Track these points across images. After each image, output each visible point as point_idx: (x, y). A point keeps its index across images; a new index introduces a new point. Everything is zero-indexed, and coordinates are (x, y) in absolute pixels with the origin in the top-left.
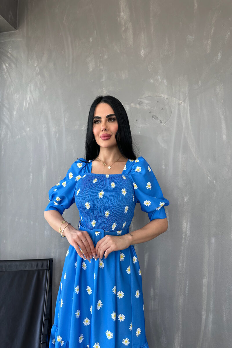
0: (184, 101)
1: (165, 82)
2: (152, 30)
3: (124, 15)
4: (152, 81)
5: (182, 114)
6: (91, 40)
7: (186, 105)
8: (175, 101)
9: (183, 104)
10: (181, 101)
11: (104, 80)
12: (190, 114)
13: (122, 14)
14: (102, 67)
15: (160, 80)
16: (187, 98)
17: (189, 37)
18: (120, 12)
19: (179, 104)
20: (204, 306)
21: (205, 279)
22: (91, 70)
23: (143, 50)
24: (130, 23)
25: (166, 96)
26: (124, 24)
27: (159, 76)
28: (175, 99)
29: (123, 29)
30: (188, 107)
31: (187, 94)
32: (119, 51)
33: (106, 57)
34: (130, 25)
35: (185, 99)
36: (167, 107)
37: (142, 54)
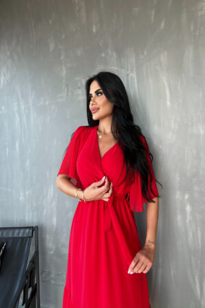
0: (132, 71)
1: (115, 54)
2: (102, 7)
4: (103, 55)
6: (51, 22)
7: (133, 75)
9: (130, 75)
10: (129, 72)
11: (62, 57)
12: (137, 83)
14: (60, 47)
15: (110, 53)
16: (135, 69)
17: (135, 9)
19: (128, 75)
22: (51, 50)
23: (94, 27)
24: (83, 2)
25: (115, 68)
26: (77, 3)
27: (109, 50)
28: (123, 70)
29: (77, 8)
30: (136, 77)
31: (134, 64)
32: (74, 30)
33: (63, 36)
34: (83, 4)
37: (94, 30)
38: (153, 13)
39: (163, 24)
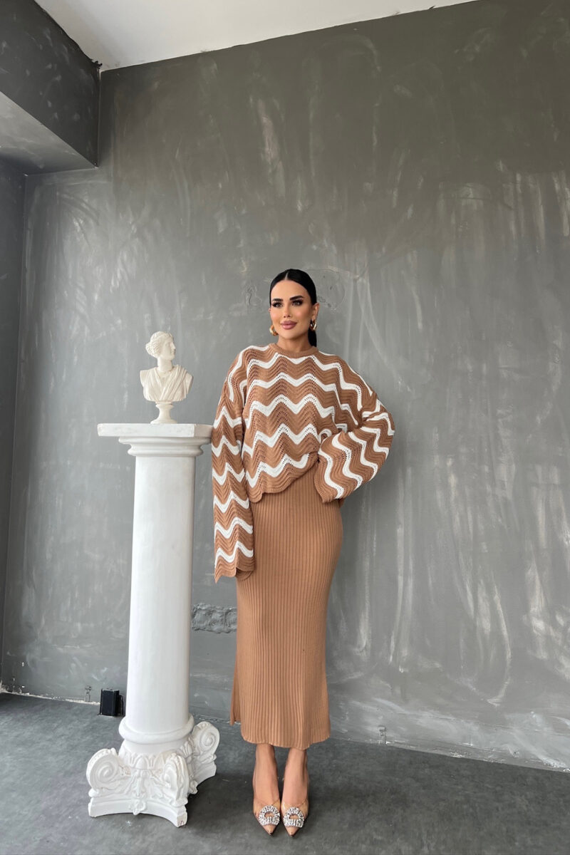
0: (362, 276)
1: (334, 247)
2: (314, 174)
3: (270, 151)
4: (315, 247)
5: (359, 295)
6: (220, 186)
7: (365, 281)
8: (349, 276)
9: (360, 280)
10: (358, 276)
11: (242, 244)
12: (372, 293)
13: (267, 149)
14: (239, 227)
15: (326, 246)
16: (367, 272)
17: (367, 184)
18: (264, 145)
19: (355, 280)
20: (401, 569)
21: (400, 529)
22: (221, 230)
23: (300, 203)
24: (281, 163)
25: (335, 269)
26: (270, 163)
27: (325, 241)
28: (348, 272)
29: (270, 171)
30: (369, 284)
31: (366, 265)
32: (264, 203)
33: (244, 212)
34: (280, 165)
35: (364, 273)
36: (337, 285)
37: (300, 208)
38: (395, 194)
39: (410, 211)
